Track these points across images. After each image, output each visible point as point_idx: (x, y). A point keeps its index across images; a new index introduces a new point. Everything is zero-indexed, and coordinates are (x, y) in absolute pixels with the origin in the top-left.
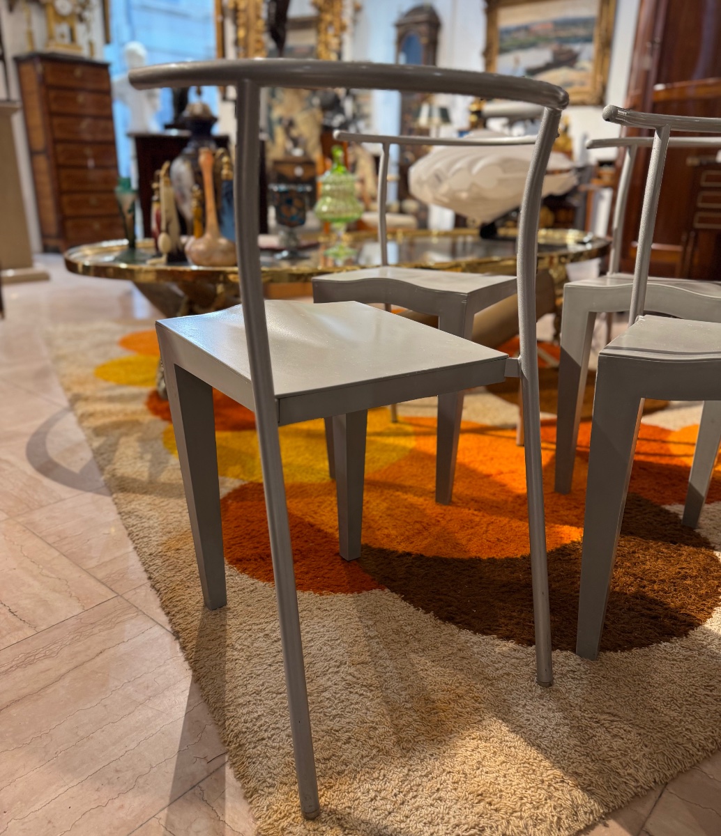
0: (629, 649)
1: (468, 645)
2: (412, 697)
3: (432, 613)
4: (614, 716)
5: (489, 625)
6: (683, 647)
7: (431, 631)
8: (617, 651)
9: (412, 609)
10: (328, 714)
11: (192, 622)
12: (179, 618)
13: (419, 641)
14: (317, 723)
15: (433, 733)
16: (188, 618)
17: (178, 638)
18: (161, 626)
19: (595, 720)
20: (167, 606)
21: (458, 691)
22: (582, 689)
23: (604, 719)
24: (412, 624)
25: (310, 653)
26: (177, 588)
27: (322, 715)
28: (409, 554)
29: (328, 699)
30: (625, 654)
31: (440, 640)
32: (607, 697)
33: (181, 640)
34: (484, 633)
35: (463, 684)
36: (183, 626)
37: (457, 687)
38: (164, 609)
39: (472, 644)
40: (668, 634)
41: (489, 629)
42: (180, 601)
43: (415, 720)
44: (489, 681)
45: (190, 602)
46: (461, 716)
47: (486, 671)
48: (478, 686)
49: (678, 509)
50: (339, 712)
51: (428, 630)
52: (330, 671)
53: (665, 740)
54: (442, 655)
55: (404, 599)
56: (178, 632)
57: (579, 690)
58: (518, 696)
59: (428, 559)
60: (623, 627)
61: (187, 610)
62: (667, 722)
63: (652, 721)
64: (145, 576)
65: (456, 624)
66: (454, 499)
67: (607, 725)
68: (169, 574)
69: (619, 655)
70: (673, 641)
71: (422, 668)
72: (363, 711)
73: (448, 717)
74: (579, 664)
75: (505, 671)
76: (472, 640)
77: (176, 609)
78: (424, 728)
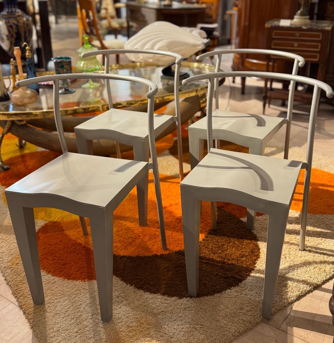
0: (213, 294)
1: (148, 299)
2: (123, 326)
3: (133, 286)
4: (202, 325)
5: (157, 289)
6: (235, 291)
7: (132, 295)
8: (208, 296)
9: (125, 284)
10: (87, 337)
11: (27, 300)
12: (21, 299)
13: (127, 300)
14: (84, 341)
15: (130, 341)
16: (25, 299)
17: (22, 308)
18: (14, 303)
19: (194, 328)
20: (15, 293)
21: (141, 321)
22: (191, 315)
23: (198, 327)
24: (125, 292)
25: (80, 311)
26: (19, 284)
27: (85, 338)
28: (125, 256)
29: (88, 331)
30: (211, 297)
31: (136, 298)
32: (201, 317)
33: (23, 309)
34: (155, 293)
35: (144, 318)
36: (24, 303)
37: (141, 319)
38: (14, 295)
39: (149, 299)
40: (230, 286)
41: (157, 291)
42: (21, 290)
43: (123, 336)
44: (155, 315)
45: (25, 291)
46: (142, 332)
47: (154, 311)
48: (150, 318)
50: (92, 336)
51: (131, 294)
52: (89, 318)
53: (220, 334)
54: (136, 306)
55: (122, 280)
56: (21, 306)
57: (190, 316)
58: (166, 321)
59: (134, 258)
60: (213, 284)
61: (24, 295)
62: (222, 326)
63: (216, 326)
64: (3, 278)
65: (143, 290)
66: (148, 223)
67: (199, 330)
68: (14, 277)
69: (209, 297)
70: (232, 289)
71: (127, 312)
72: (102, 334)
73: (137, 333)
74: (192, 304)
75: (162, 310)
76: (149, 297)
77: (19, 295)
78: (127, 339)
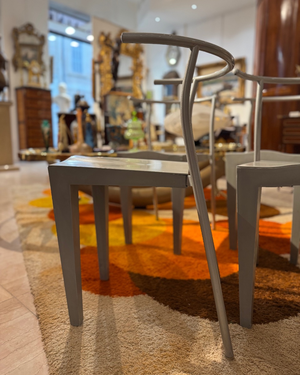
0: (268, 323)
1: (185, 321)
2: (154, 349)
3: (168, 306)
4: (261, 359)
5: (196, 311)
6: (295, 322)
7: (167, 315)
8: (261, 324)
9: (158, 304)
10: (108, 358)
11: (47, 310)
12: (41, 308)
13: (160, 320)
14: (102, 363)
15: (163, 369)
16: (45, 308)
17: (38, 318)
18: (32, 312)
19: (251, 361)
20: (36, 302)
21: (178, 345)
22: (244, 344)
23: (256, 361)
24: (157, 311)
25: (104, 326)
26: (43, 293)
27: (105, 359)
28: (159, 278)
29: (109, 350)
30: (266, 325)
31: (171, 319)
32: (257, 348)
33: (39, 319)
34: (193, 315)
35: (181, 342)
36: (42, 312)
37: (178, 343)
38: (35, 304)
39: (187, 321)
40: (287, 315)
41: (196, 313)
42: (43, 300)
43: (154, 362)
44: (195, 340)
45: (48, 300)
46: (179, 359)
47: (194, 335)
48: (189, 342)
49: (287, 256)
50: (114, 357)
51: (165, 314)
52: (112, 335)
53: (289, 373)
54: (171, 327)
55: (155, 299)
56: (39, 315)
57: (242, 345)
58: (210, 348)
59: (168, 280)
60: (264, 312)
61: (45, 304)
62: (290, 362)
63: (282, 361)
64: (30, 288)
65: (180, 311)
66: (182, 252)
67: (257, 364)
68: (40, 287)
69: (263, 326)
70: (290, 318)
71: (160, 333)
72: (127, 357)
73: (172, 359)
74: (242, 331)
75: (203, 335)
76: (187, 319)
77: (40, 304)
78: (159, 366)
